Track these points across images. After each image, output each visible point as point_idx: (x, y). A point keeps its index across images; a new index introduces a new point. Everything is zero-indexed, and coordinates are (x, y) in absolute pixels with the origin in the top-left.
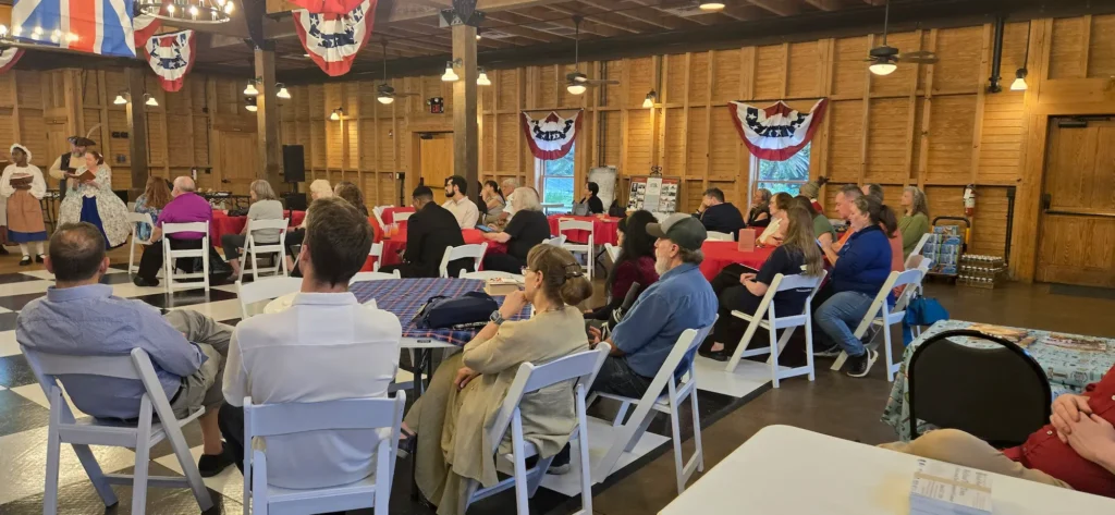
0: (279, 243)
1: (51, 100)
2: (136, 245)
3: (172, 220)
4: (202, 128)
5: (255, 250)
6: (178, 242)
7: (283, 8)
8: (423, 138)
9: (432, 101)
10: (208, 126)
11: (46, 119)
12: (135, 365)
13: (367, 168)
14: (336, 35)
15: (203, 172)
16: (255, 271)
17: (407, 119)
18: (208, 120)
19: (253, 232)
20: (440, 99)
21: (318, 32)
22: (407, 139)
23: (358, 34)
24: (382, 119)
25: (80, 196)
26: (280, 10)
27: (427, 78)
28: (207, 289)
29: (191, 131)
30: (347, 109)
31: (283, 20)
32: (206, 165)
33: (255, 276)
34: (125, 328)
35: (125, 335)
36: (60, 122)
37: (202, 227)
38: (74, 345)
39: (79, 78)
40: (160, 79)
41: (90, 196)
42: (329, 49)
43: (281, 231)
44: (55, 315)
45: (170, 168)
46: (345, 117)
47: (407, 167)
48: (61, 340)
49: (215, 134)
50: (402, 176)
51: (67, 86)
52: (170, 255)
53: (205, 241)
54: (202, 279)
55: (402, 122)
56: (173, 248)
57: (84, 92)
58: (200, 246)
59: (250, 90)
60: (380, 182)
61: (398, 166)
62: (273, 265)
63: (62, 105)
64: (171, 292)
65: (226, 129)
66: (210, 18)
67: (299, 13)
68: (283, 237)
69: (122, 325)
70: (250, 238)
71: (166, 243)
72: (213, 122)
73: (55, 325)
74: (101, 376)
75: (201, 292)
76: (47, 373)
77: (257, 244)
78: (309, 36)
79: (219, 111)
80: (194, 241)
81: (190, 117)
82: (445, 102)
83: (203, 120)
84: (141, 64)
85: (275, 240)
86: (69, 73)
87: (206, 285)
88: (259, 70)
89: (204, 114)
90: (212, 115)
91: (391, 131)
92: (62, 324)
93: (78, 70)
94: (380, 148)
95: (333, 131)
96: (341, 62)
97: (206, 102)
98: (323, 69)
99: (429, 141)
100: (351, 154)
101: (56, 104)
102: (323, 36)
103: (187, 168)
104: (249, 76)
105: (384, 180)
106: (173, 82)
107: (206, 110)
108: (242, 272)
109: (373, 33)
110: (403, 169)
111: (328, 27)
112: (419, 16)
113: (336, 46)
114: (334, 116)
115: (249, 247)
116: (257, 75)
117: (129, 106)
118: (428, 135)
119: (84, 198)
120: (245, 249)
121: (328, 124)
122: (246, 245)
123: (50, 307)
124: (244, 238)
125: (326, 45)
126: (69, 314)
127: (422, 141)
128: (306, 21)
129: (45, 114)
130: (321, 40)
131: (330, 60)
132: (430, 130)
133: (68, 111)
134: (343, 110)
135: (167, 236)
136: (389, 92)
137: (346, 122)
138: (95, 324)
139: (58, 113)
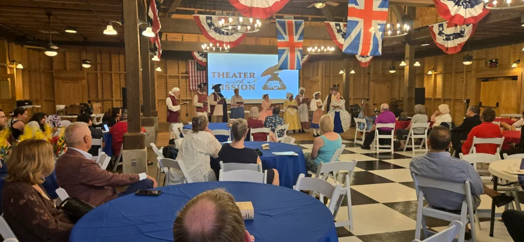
0: (424, 134)
1: (313, 73)
2: (358, 132)
3: (381, 122)
4: (367, 82)
5: (413, 137)
6: (381, 131)
7: (422, 25)
8: (483, 81)
9: (491, 61)
10: (369, 80)
11: (311, 81)
12: (465, 188)
13: (446, 97)
14: (454, 34)
15: (366, 100)
16: (413, 146)
17: (473, 72)
18: (369, 78)
19: (413, 129)
20: (496, 60)
21: (443, 34)
22: (474, 81)
23: (467, 33)
24: (457, 72)
25: (334, 111)
26: (421, 26)
27: (487, 49)
28: (393, 153)
29: (362, 83)
30: (437, 68)
31: (421, 30)
32: (367, 97)
33: (413, 149)
34: (463, 172)
35: (463, 175)
36: (316, 82)
37: (392, 125)
38: (440, 176)
39: (324, 64)
40: (359, 62)
41: (338, 111)
42: (449, 41)
43: (426, 128)
44: (432, 164)
45: (354, 99)
46: (436, 73)
47: (471, 96)
48: (434, 173)
49: (372, 84)
50: (468, 101)
51: (320, 68)
52: (378, 137)
53: (393, 132)
54: (389, 148)
55: (469, 73)
56: (379, 134)
57: (325, 70)
58: (390, 134)
59: (403, 64)
60: (454, 104)
61: (466, 96)
62: (420, 144)
63: (317, 75)
64: (378, 153)
65: (376, 81)
66: (397, 35)
67: (433, 26)
68: (426, 131)
69: (461, 170)
70: (412, 131)
71: (377, 131)
72: (371, 79)
73: (431, 167)
74: (444, 190)
75: (389, 154)
76: (420, 185)
77: (414, 134)
78: (437, 36)
79: (375, 73)
80: (388, 132)
81: (363, 77)
82: (499, 62)
83: (367, 78)
84: (353, 57)
85: (423, 133)
86: (321, 63)
87: (392, 150)
88: (407, 54)
89: (368, 75)
90: (371, 76)
91: (462, 78)
92: (434, 166)
93: (324, 61)
94: (455, 87)
95: (428, 79)
96: (456, 47)
97: (369, 70)
98: (444, 51)
99: (487, 83)
100: (437, 90)
101: (315, 74)
102: (446, 35)
103: (359, 99)
104: (402, 57)
105: (456, 103)
106: (365, 63)
107: (369, 74)
108: (406, 146)
109: (476, 31)
110: (468, 97)
111: (449, 31)
112: (507, 18)
113: (453, 39)
114: (430, 73)
115: (411, 135)
116: (406, 57)
117: (345, 74)
118: (486, 80)
119: (336, 112)
120: (409, 137)
121: (426, 76)
122: (409, 134)
123: (428, 159)
124: (408, 131)
125: (448, 39)
126: (439, 164)
127: (482, 82)
128: (436, 30)
129: (310, 79)
130: (445, 37)
131: (449, 46)
132: (488, 77)
133: (319, 77)
134: (435, 69)
135: (378, 129)
136: (469, 58)
137: (435, 75)
138: (450, 169)
139: (315, 78)
